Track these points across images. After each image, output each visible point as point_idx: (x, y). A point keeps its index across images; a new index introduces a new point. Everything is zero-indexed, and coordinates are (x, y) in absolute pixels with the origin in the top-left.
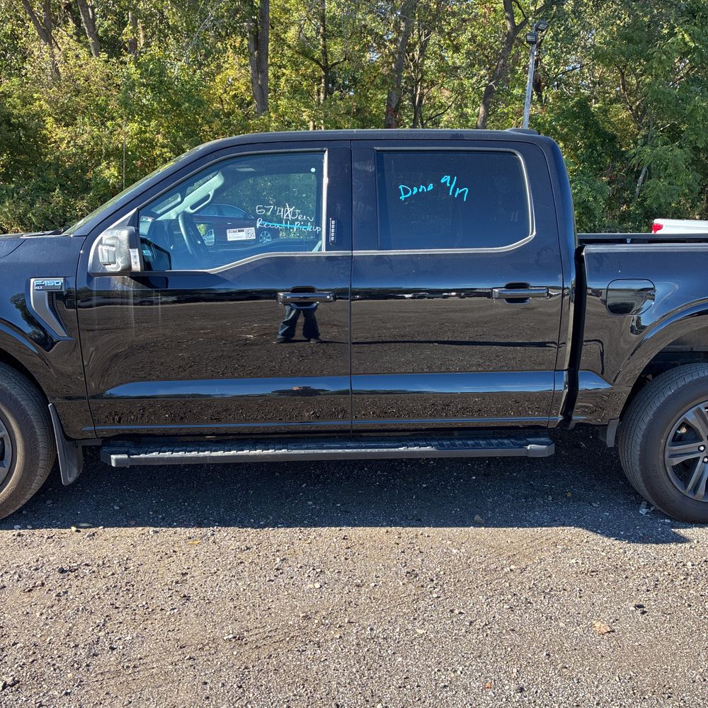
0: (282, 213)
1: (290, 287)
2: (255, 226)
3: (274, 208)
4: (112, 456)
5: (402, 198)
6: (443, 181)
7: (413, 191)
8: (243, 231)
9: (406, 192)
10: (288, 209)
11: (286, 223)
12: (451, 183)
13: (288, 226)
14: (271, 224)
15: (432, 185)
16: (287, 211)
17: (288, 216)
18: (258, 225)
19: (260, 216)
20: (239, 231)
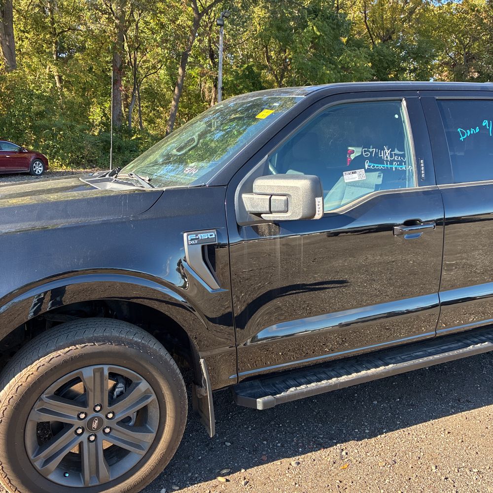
0: (382, 155)
1: (402, 221)
2: (365, 168)
3: (376, 150)
4: (258, 400)
5: (462, 139)
6: (484, 124)
7: (467, 133)
8: (355, 173)
9: (463, 134)
10: (386, 151)
11: (387, 164)
12: (489, 126)
13: (389, 166)
14: (376, 165)
15: (477, 127)
16: (386, 153)
17: (387, 157)
18: (366, 167)
19: (367, 158)
20: (353, 173)
